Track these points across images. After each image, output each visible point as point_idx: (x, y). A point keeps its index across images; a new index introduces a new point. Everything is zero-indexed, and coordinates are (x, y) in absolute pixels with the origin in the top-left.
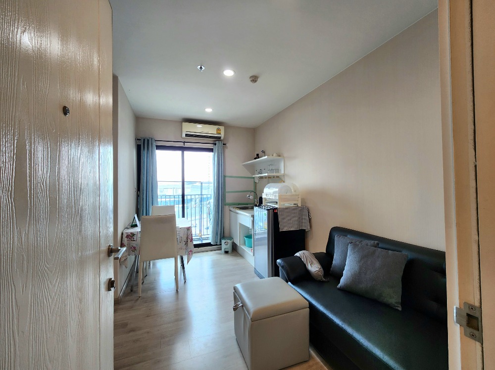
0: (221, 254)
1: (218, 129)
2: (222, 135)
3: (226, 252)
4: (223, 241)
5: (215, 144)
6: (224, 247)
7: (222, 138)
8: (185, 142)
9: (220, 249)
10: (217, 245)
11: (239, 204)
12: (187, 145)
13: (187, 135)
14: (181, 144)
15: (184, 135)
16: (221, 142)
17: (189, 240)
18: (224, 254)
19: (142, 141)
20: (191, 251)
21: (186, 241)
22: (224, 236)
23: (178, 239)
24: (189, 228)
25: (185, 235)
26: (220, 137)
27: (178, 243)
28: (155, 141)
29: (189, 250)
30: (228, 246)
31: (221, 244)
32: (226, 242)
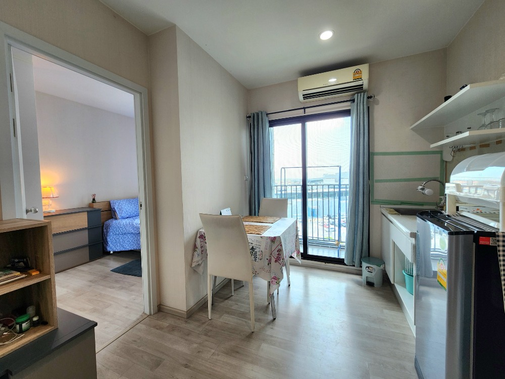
0: (359, 283)
1: (358, 72)
2: (365, 82)
3: (370, 284)
4: (364, 265)
5: (353, 101)
6: (365, 273)
7: (365, 87)
8: (304, 108)
9: (361, 275)
10: (354, 266)
11: (402, 203)
12: (309, 112)
13: (306, 97)
14: (300, 113)
15: (301, 98)
16: (362, 94)
17: (273, 260)
18: (366, 286)
19: (252, 117)
20: (275, 278)
21: (269, 258)
22: (369, 256)
23: (258, 253)
24: (273, 240)
25: (268, 249)
26: (362, 85)
27: (257, 260)
28: (267, 114)
29: (273, 276)
30: (373, 274)
31: (361, 267)
32: (369, 267)
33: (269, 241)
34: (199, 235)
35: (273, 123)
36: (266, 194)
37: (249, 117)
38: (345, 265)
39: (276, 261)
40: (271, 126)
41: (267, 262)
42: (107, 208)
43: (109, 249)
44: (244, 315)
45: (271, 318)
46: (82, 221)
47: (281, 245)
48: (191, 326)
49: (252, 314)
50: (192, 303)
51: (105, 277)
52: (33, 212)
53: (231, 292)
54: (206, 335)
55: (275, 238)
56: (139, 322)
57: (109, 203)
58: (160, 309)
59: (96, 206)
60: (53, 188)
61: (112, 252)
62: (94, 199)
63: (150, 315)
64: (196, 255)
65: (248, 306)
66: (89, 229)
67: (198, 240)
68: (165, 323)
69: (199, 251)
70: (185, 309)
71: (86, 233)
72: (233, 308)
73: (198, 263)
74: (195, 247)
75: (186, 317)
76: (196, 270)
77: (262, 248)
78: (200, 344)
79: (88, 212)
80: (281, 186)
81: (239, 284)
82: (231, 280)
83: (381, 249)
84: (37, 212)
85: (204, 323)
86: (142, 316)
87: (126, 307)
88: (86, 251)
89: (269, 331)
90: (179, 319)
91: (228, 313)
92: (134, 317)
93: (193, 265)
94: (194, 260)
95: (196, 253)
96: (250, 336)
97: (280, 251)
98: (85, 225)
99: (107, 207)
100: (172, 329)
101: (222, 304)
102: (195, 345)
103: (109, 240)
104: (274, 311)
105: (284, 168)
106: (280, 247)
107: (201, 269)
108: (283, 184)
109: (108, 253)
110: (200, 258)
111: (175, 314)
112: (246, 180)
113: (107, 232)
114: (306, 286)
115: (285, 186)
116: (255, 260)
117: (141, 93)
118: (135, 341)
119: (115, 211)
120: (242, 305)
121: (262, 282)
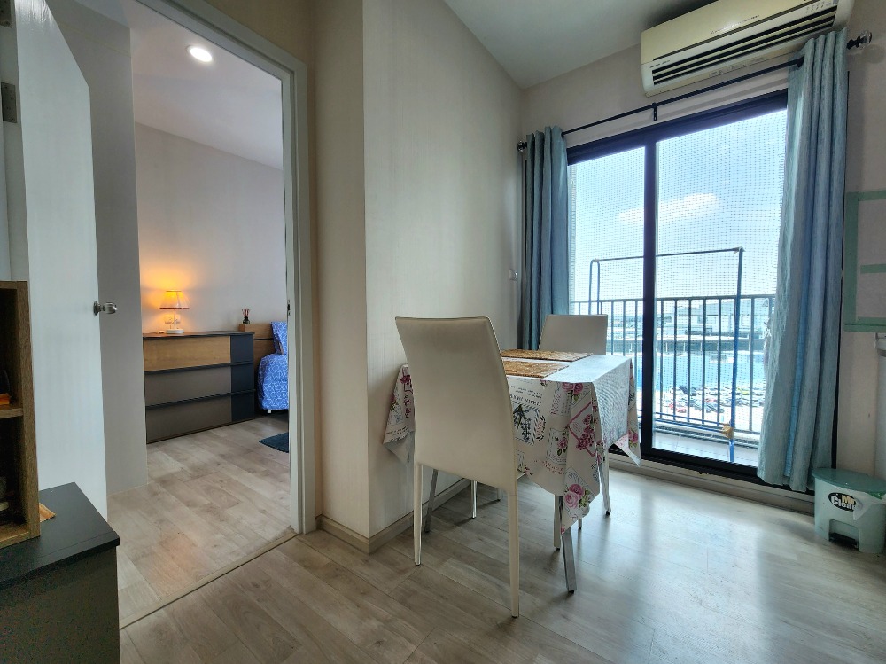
0: (806, 535)
3: (842, 541)
4: (823, 488)
5: (799, 61)
6: (826, 510)
8: (654, 106)
9: (809, 512)
10: (787, 488)
12: (667, 113)
13: (661, 75)
14: (644, 120)
15: (648, 79)
16: (832, 34)
17: (572, 443)
18: (829, 543)
19: (529, 146)
20: (576, 489)
21: (561, 438)
22: (834, 466)
23: (532, 422)
24: (575, 390)
25: (559, 413)
26: (835, 8)
27: (530, 441)
28: (563, 134)
29: (570, 482)
30: (856, 515)
31: (812, 493)
32: (840, 496)
33: (563, 392)
34: (401, 376)
35: (576, 155)
36: (554, 309)
37: (524, 145)
38: (760, 481)
39: (580, 446)
40: (571, 161)
41: (555, 447)
42: (265, 334)
43: (265, 405)
44: (495, 568)
45: (562, 588)
46: (221, 352)
47: (595, 408)
48: (373, 573)
49: (515, 569)
50: (383, 523)
51: (247, 452)
52: (107, 311)
53: (471, 511)
54: (403, 602)
55: (578, 386)
56: (278, 544)
57: (271, 327)
58: (319, 523)
59: (248, 329)
60: (180, 294)
61: (269, 412)
62: (246, 318)
63: (301, 533)
64: (394, 419)
65: (505, 548)
66: (234, 366)
67: (400, 385)
68: (323, 557)
69: (400, 409)
70: (366, 532)
71: (227, 373)
72: (470, 546)
73: (397, 437)
74: (392, 400)
75: (367, 550)
76: (394, 452)
77: (545, 410)
78: (386, 622)
79: (233, 336)
80: (590, 302)
81: (489, 496)
82: (470, 483)
83: (875, 453)
84: (114, 311)
85: (402, 572)
86: (285, 533)
87: (263, 512)
88: (227, 405)
89: (556, 625)
90: (353, 553)
91: (459, 557)
92: (271, 533)
93: (387, 440)
94: (391, 428)
95: (393, 414)
96: (507, 627)
97: (592, 421)
98: (228, 360)
99: (267, 332)
100: (334, 573)
101: (448, 535)
102: (374, 624)
103: (265, 389)
104: (570, 571)
105: (597, 261)
106: (590, 410)
107: (402, 452)
108: (594, 297)
109: (263, 413)
110: (401, 426)
111: (345, 540)
112: (513, 279)
113: (264, 375)
114: (647, 520)
115: (598, 301)
116: (526, 440)
117: (292, 72)
118: (256, 586)
119: (278, 341)
120: (494, 542)
121: (543, 499)
